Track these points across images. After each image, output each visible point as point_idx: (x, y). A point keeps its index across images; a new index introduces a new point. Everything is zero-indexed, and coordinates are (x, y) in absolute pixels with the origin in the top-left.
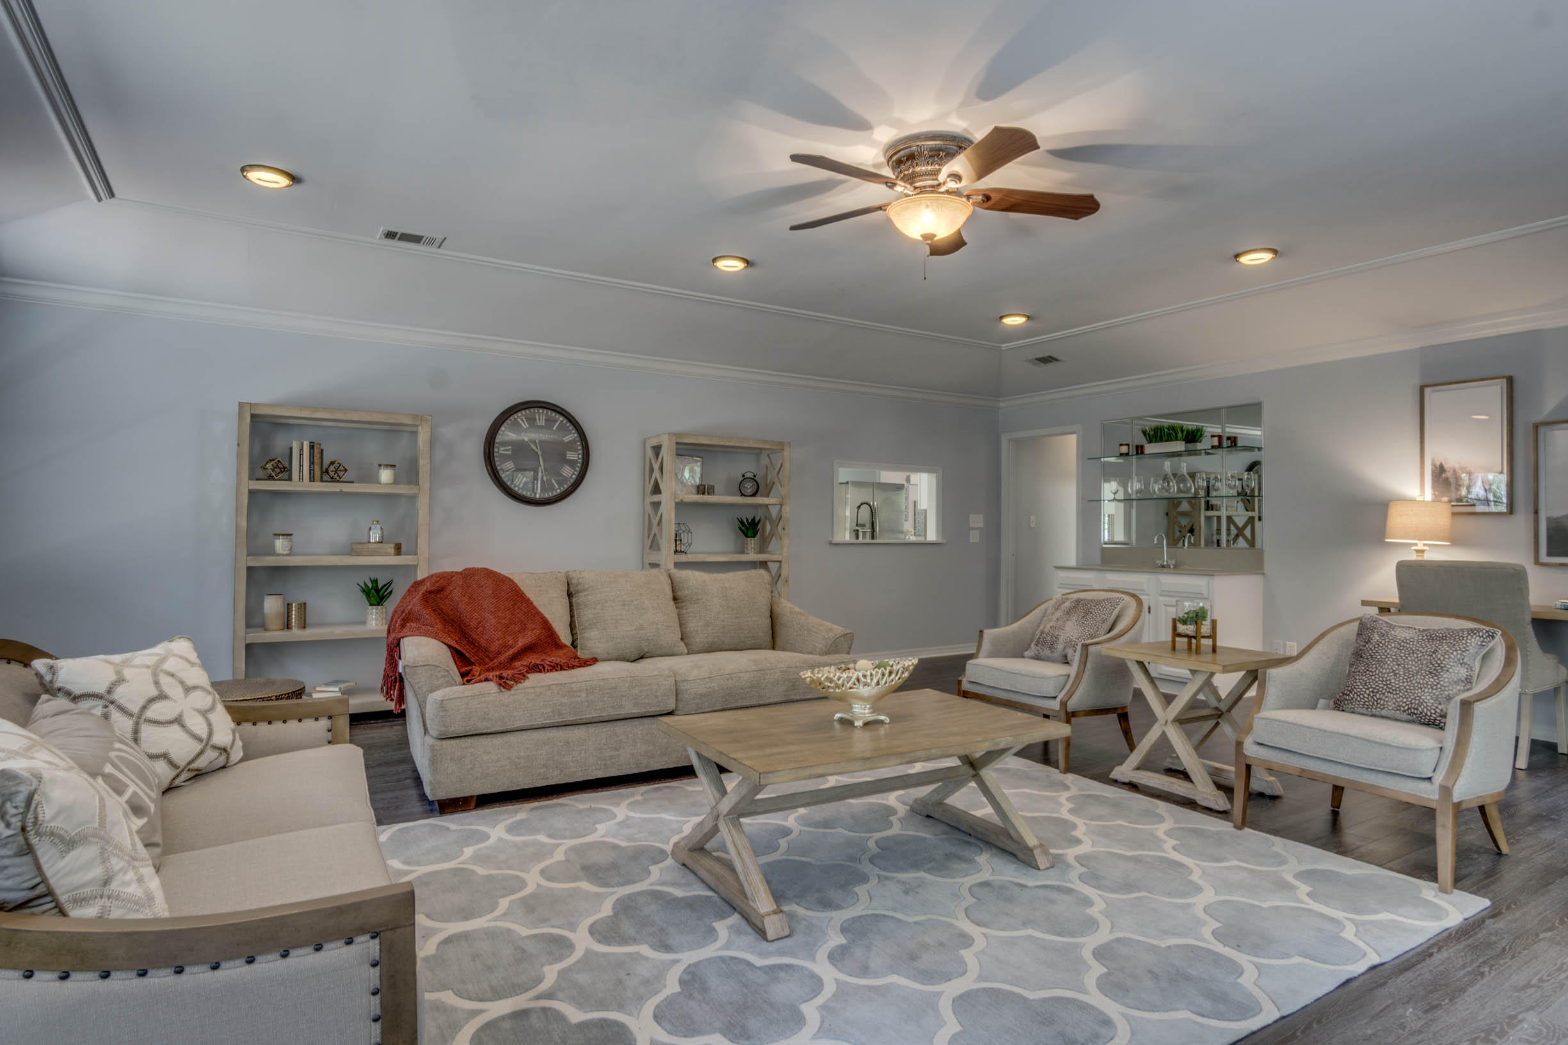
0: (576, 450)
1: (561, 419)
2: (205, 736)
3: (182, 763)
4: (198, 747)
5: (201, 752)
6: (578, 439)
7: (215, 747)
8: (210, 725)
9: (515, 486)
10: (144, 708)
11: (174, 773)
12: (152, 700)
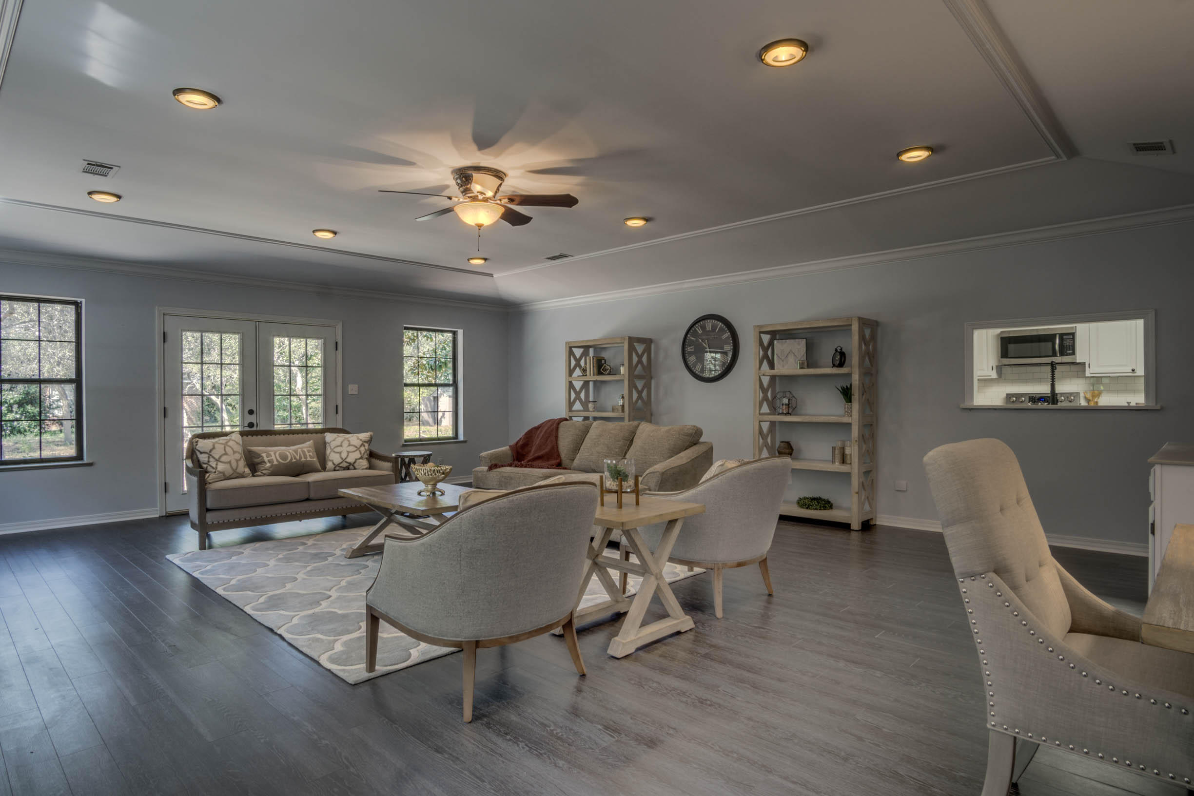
0: (728, 344)
1: (720, 324)
2: (344, 458)
3: (336, 464)
4: (341, 461)
5: (341, 463)
6: (730, 336)
7: (346, 462)
8: (348, 456)
9: (697, 370)
10: (335, 448)
11: (334, 466)
12: (338, 446)
